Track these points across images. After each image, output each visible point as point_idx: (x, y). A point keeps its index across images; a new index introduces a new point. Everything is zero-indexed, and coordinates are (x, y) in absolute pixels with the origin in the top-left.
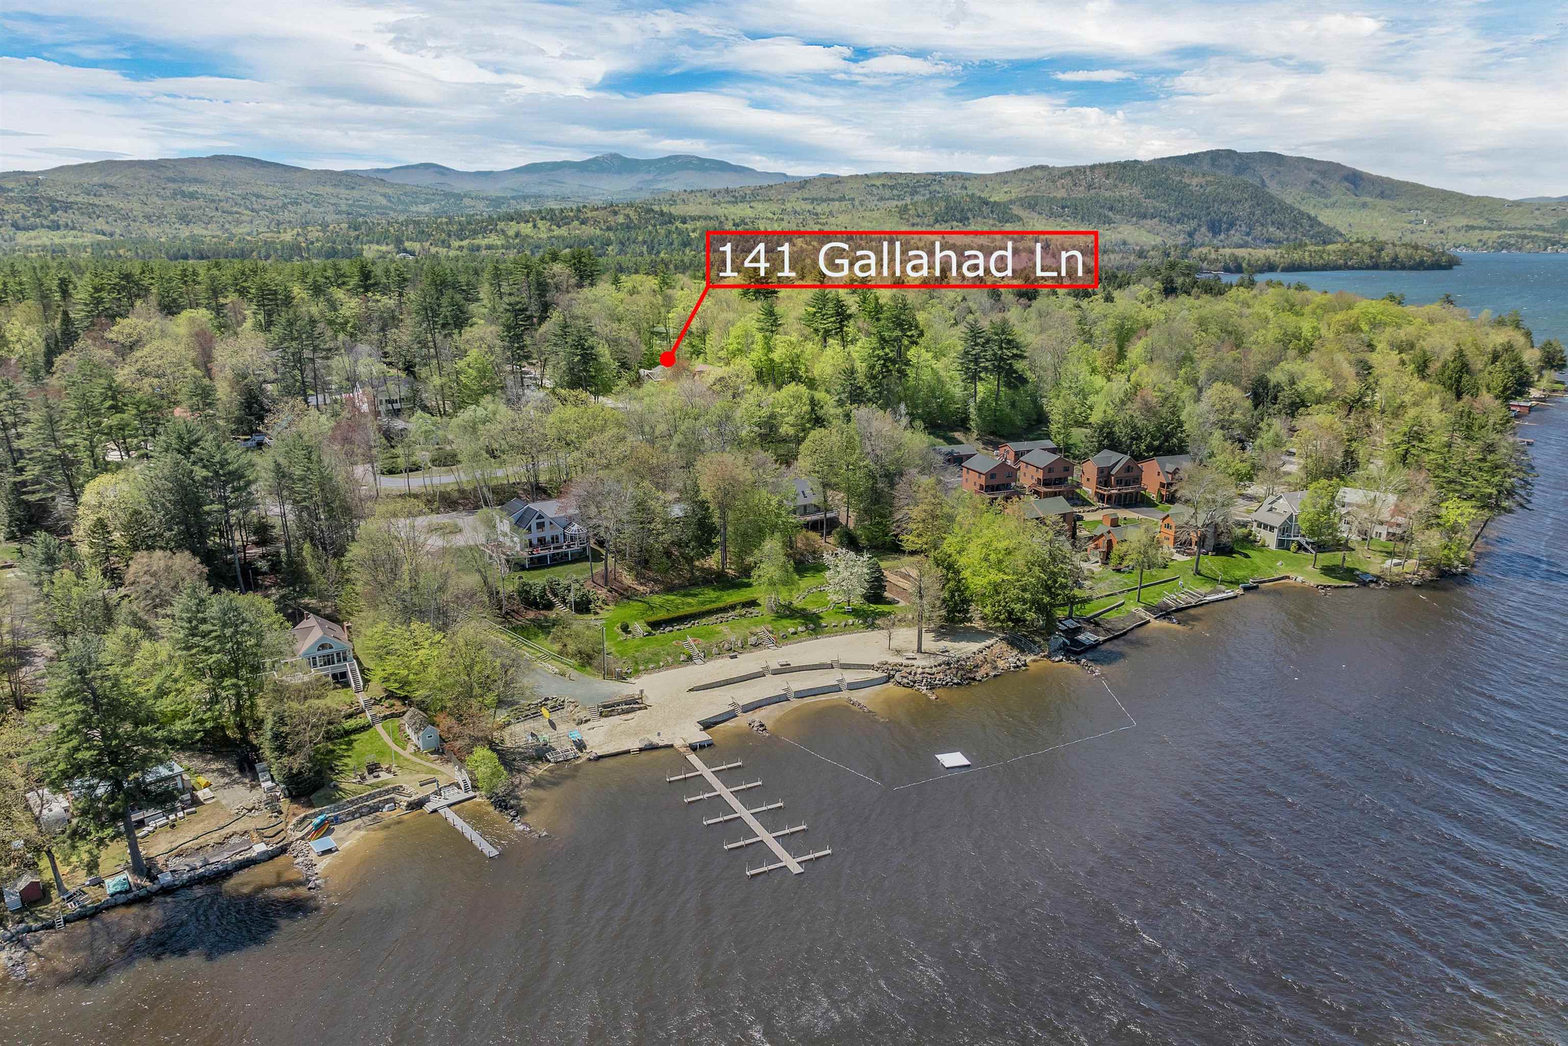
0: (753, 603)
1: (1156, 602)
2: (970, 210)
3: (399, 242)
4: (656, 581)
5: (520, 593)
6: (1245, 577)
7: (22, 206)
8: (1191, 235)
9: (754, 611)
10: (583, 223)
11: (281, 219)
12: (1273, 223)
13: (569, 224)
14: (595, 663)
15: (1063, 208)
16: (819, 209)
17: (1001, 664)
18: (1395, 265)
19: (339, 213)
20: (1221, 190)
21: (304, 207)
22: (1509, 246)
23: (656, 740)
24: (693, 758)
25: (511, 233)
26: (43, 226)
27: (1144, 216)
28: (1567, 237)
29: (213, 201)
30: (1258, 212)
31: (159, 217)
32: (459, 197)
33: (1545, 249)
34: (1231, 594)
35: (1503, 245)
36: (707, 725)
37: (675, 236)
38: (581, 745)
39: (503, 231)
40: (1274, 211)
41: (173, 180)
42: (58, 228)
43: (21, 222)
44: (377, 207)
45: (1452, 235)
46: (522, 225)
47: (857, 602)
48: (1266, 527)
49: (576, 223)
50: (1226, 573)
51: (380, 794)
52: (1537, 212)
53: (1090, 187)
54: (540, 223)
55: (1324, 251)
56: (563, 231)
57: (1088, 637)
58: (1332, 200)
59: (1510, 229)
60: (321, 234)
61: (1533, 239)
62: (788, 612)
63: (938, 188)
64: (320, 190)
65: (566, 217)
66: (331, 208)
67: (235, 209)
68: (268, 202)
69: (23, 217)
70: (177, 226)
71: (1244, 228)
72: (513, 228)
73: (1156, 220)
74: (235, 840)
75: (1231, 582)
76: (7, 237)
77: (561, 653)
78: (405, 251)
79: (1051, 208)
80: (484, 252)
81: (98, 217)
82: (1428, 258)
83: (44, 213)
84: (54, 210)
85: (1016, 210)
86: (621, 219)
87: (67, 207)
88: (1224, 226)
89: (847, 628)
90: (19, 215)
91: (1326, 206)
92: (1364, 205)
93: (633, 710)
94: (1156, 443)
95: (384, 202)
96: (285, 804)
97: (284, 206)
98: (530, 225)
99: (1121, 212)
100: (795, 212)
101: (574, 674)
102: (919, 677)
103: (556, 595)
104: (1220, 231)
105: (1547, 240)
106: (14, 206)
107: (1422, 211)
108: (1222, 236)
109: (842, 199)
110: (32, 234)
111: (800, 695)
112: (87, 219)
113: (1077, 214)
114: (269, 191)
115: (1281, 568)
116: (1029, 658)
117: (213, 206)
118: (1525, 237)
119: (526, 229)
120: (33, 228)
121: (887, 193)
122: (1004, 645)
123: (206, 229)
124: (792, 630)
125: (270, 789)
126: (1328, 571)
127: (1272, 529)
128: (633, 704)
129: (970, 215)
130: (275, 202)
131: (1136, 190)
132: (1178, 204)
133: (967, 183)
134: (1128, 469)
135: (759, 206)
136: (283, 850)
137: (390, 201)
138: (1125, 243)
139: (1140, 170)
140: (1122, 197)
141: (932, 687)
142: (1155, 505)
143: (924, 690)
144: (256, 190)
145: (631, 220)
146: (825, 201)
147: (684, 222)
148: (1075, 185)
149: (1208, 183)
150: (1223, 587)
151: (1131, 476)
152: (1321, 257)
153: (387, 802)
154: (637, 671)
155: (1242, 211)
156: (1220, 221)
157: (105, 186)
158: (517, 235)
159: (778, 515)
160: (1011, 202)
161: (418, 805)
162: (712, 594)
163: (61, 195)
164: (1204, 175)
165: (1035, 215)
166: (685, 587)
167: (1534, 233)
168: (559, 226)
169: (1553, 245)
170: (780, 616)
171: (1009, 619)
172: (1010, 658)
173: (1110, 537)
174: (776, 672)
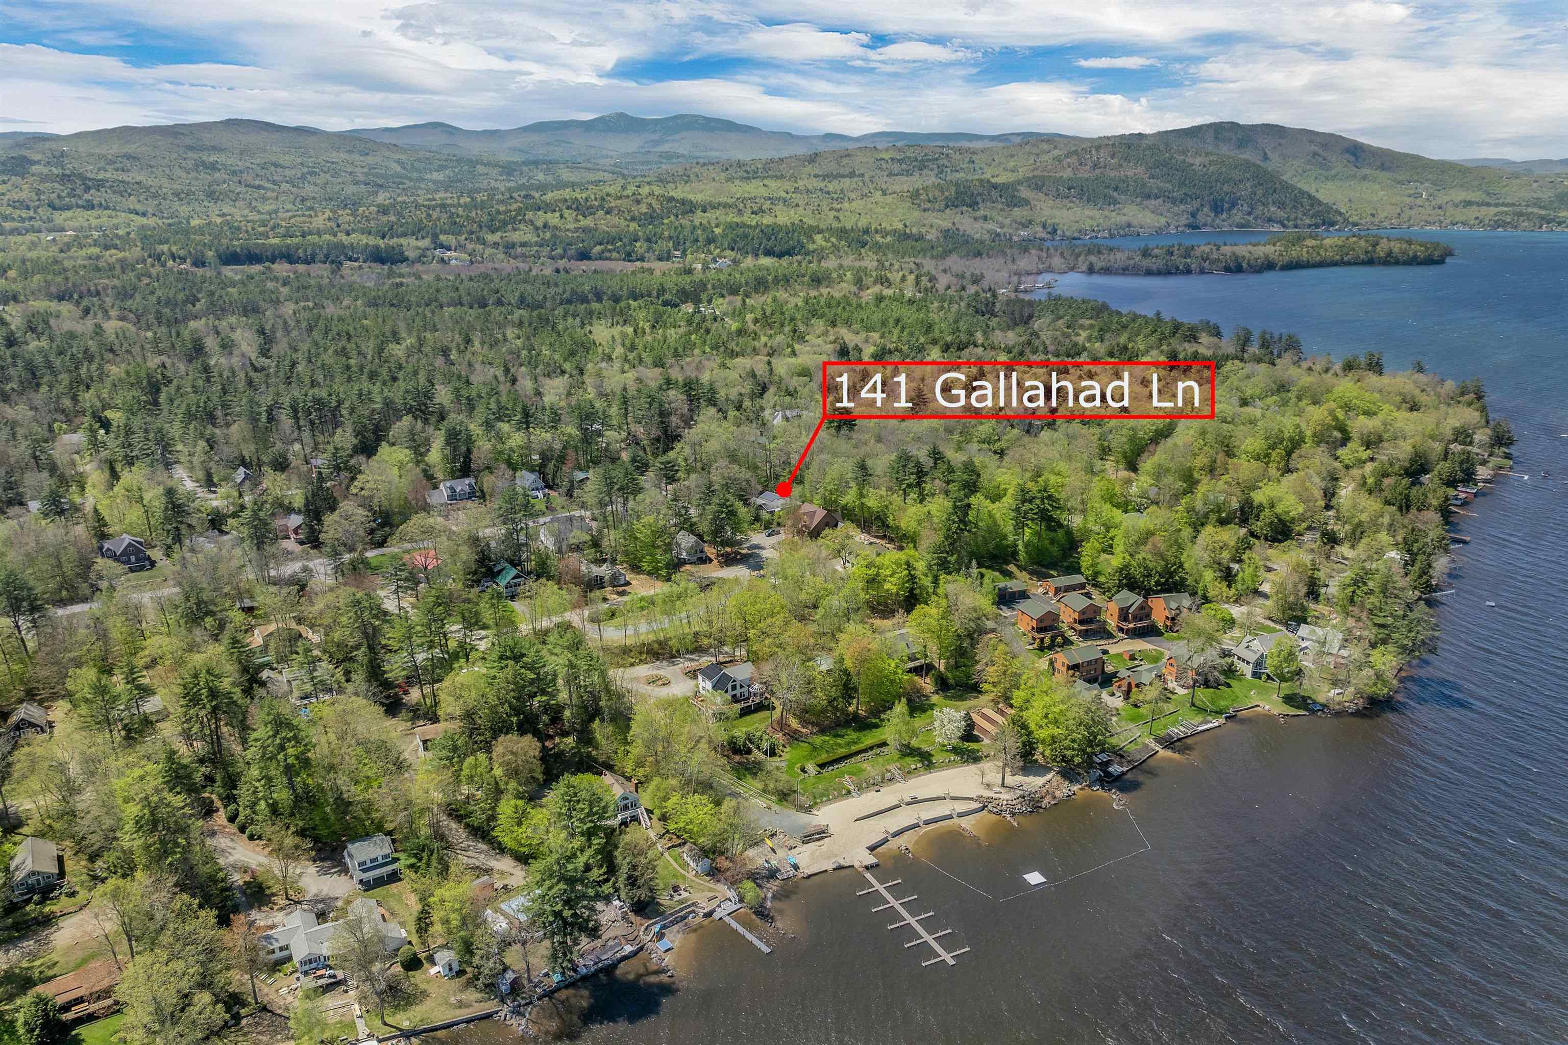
0: (884, 744)
1: (1162, 733)
2: (980, 194)
3: (435, 236)
4: (813, 724)
5: (729, 744)
6: (1228, 707)
7: (56, 185)
8: (1193, 215)
9: (885, 749)
10: (607, 213)
11: (304, 193)
12: (1274, 203)
13: (594, 214)
14: (791, 798)
15: (1069, 189)
16: (831, 187)
17: (1058, 794)
18: (1390, 260)
19: (357, 183)
20: (1224, 169)
21: (323, 178)
22: (1505, 224)
23: (843, 863)
24: (868, 876)
25: (539, 223)
26: (78, 206)
27: (1148, 197)
28: (1563, 214)
29: (234, 173)
30: (1260, 192)
31: (187, 195)
32: (473, 163)
33: (1541, 227)
34: (1216, 724)
35: (1498, 224)
36: (872, 849)
37: (699, 232)
38: (796, 867)
39: (531, 221)
40: (1275, 191)
41: (190, 148)
42: (93, 208)
43: (57, 202)
44: (393, 176)
45: (1450, 210)
46: (549, 215)
47: (955, 741)
48: (1244, 660)
49: (601, 213)
50: (1213, 704)
51: (686, 908)
52: (1535, 185)
53: (1095, 166)
54: (567, 213)
55: (1321, 246)
56: (588, 222)
57: (1115, 769)
58: (1333, 172)
59: (1506, 205)
60: (352, 219)
61: (1529, 216)
62: (908, 751)
63: (946, 162)
64: (334, 156)
65: (591, 207)
66: (349, 178)
67: (257, 183)
68: (287, 172)
69: (59, 197)
70: (206, 203)
71: (1246, 208)
72: (540, 218)
73: (1160, 200)
74: (611, 943)
75: (1217, 712)
76: (45, 218)
77: (764, 791)
78: (442, 246)
79: (1057, 190)
80: (519, 250)
81: (130, 195)
82: (1421, 252)
83: (78, 192)
84: (87, 189)
85: (1024, 192)
86: (644, 209)
87: (100, 184)
88: (1226, 206)
89: (949, 765)
90: (55, 195)
91: (1327, 178)
92: (1365, 178)
93: (822, 838)
94: (1163, 580)
95: (399, 169)
96: (632, 916)
97: (303, 177)
98: (557, 214)
99: (1125, 192)
100: (808, 191)
101: (776, 807)
102: (1004, 807)
103: (752, 743)
104: (1222, 210)
105: (1543, 218)
106: (48, 185)
107: (1422, 183)
108: (1224, 216)
109: (852, 175)
110: (69, 214)
111: (927, 823)
112: (119, 199)
113: (1084, 195)
114: (285, 160)
115: (1254, 698)
116: (1076, 788)
117: (236, 179)
118: (1520, 214)
119: (553, 219)
120: (68, 208)
121: (896, 168)
122: (1059, 778)
123: (234, 206)
124: (913, 767)
125: (621, 907)
126: (1289, 700)
127: (1248, 663)
128: (821, 834)
129: (979, 199)
130: (293, 172)
131: (1140, 170)
132: (1182, 184)
133: (974, 157)
134: (1142, 607)
135: (773, 184)
136: (641, 949)
137: (405, 168)
138: (1129, 226)
139: (1144, 150)
140: (1126, 176)
141: (1013, 814)
142: (1161, 634)
143: (1009, 818)
144: (273, 158)
145: (654, 211)
146: (835, 177)
147: (704, 211)
148: (1081, 164)
149: (1211, 163)
150: (1210, 718)
151: (1144, 612)
152: (1318, 253)
153: (690, 913)
154: (816, 803)
155: (1245, 189)
156: (1222, 200)
157: (128, 157)
158: (545, 226)
159: (895, 673)
160: (1019, 182)
161: (709, 915)
162: (852, 735)
163: (90, 170)
164: (1207, 154)
165: (1041, 196)
166: (833, 728)
167: (1530, 210)
168: (585, 217)
169: (1548, 223)
170: (904, 755)
171: (1063, 760)
172: (1064, 789)
173: (1130, 680)
174: (908, 804)
